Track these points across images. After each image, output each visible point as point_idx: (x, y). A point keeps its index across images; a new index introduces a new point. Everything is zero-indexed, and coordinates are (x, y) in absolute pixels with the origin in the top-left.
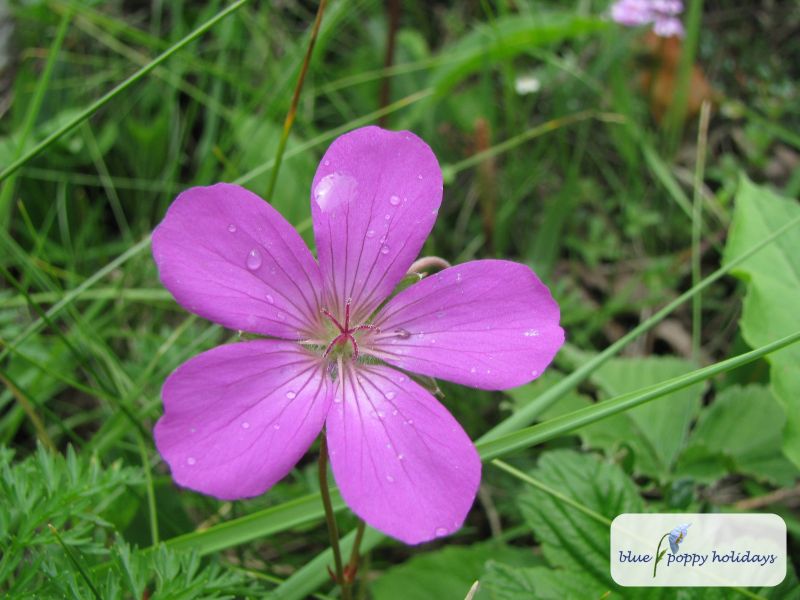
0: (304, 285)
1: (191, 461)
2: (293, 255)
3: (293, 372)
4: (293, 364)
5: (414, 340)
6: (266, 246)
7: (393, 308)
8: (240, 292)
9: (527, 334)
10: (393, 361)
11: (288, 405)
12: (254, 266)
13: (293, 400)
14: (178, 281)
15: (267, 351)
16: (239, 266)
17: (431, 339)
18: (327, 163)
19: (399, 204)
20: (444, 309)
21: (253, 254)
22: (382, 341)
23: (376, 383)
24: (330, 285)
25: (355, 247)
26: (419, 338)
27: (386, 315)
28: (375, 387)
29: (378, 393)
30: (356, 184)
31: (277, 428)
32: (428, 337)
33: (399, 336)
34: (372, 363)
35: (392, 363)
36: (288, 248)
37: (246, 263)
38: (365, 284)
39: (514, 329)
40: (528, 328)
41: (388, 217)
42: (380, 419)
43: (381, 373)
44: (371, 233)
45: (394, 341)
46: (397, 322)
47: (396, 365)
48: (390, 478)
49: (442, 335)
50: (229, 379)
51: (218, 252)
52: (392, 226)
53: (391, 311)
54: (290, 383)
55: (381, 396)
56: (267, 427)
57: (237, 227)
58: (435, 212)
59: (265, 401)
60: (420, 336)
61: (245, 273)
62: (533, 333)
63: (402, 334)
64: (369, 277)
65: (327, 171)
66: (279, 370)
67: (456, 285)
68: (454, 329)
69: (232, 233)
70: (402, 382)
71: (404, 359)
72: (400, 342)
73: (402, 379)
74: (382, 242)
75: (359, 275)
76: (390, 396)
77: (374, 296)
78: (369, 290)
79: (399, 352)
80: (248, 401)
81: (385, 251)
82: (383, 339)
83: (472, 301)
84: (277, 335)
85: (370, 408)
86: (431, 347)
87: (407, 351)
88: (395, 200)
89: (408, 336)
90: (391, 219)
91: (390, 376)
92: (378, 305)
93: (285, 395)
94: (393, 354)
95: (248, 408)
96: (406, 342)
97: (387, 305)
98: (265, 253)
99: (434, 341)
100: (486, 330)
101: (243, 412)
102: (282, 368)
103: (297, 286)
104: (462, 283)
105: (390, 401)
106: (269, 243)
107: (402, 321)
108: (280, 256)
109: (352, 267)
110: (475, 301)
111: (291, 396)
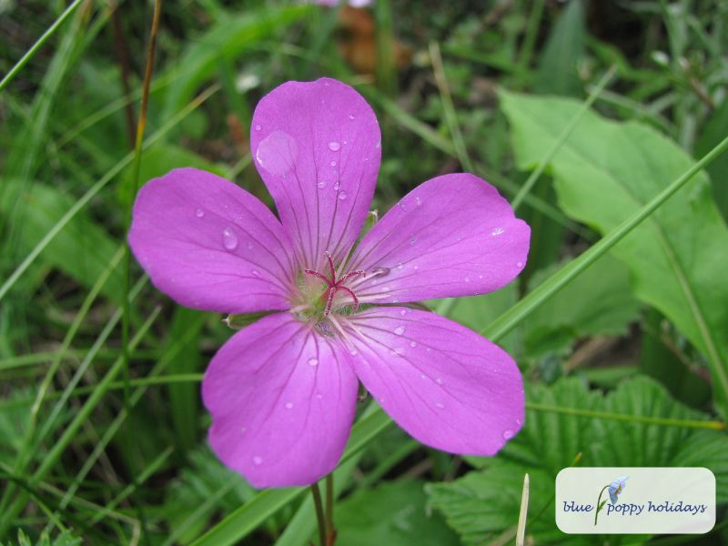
0: (279, 253)
1: (258, 460)
2: (263, 224)
3: (300, 341)
4: (297, 333)
5: (395, 273)
6: (236, 221)
7: (365, 250)
8: (231, 275)
9: (494, 234)
10: (383, 299)
11: (316, 372)
12: (232, 246)
13: (317, 365)
14: (173, 280)
15: (276, 325)
16: (217, 250)
17: (414, 266)
18: (258, 128)
19: (340, 150)
20: (415, 234)
21: (227, 234)
22: (360, 287)
23: (377, 325)
24: (298, 246)
25: (312, 201)
26: (399, 270)
27: (359, 260)
28: (378, 329)
29: (384, 333)
30: (293, 140)
31: (320, 397)
32: (408, 266)
33: (378, 276)
34: (359, 310)
35: (383, 302)
36: (257, 219)
37: (223, 246)
38: (330, 236)
39: (481, 232)
40: (492, 229)
41: (333, 164)
42: (401, 356)
43: (374, 315)
44: (322, 184)
45: (374, 282)
46: (372, 263)
47: (390, 302)
48: (439, 405)
49: (421, 260)
50: (255, 365)
51: (192, 241)
52: (341, 171)
53: (363, 253)
54: (305, 350)
55: (389, 335)
56: (310, 398)
57: (205, 210)
58: (379, 145)
59: (294, 377)
60: (400, 267)
61: (226, 256)
62: (498, 232)
63: (381, 272)
64: (332, 227)
65: (261, 135)
66: (291, 343)
67: (419, 208)
68: (430, 250)
69: (201, 218)
70: (406, 314)
71: (394, 293)
72: (381, 280)
73: (403, 312)
74: (336, 188)
75: (320, 229)
76: (399, 331)
77: (342, 244)
78: (335, 240)
79: (386, 289)
80: (278, 382)
81: (342, 197)
82: (360, 284)
83: (437, 220)
84: (278, 308)
85: (385, 350)
86: (417, 273)
87: (393, 286)
88: (334, 146)
89: (387, 272)
90: (338, 163)
91: (389, 314)
92: (350, 250)
93: (309, 365)
94: (380, 294)
95: (283, 387)
96: (388, 278)
97: (357, 251)
98: (238, 229)
99: (416, 268)
100: (458, 242)
101: (281, 392)
102: (292, 340)
103: (274, 256)
104: (422, 205)
105: (402, 336)
106: (238, 219)
107: (376, 260)
108: (253, 229)
109: (314, 223)
110: (439, 218)
111: (314, 363)
